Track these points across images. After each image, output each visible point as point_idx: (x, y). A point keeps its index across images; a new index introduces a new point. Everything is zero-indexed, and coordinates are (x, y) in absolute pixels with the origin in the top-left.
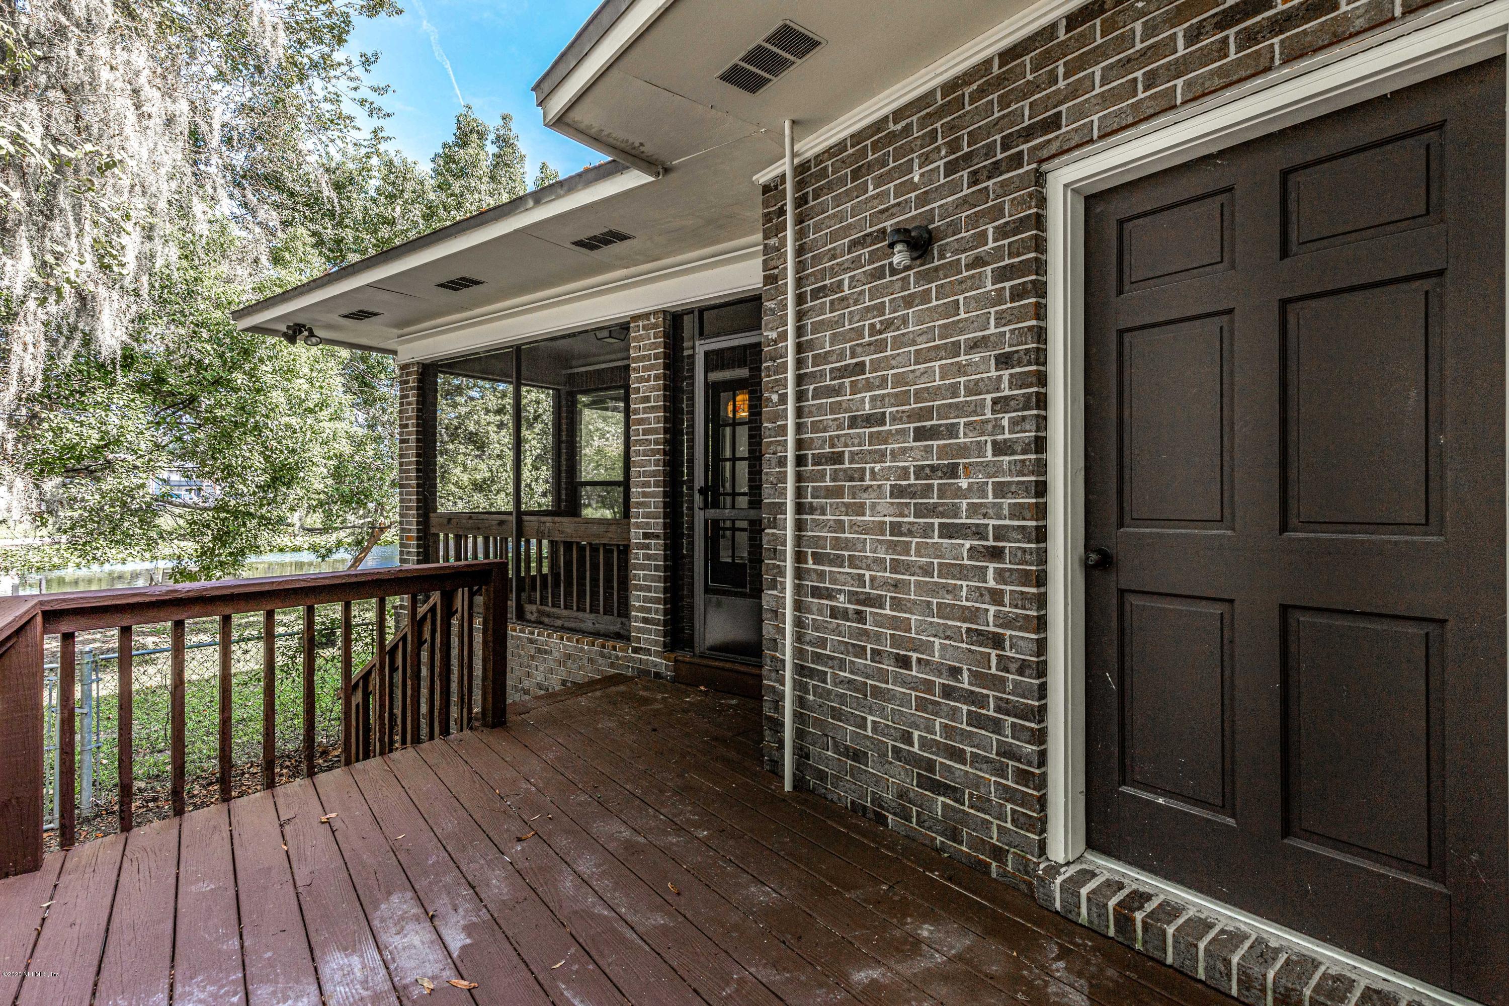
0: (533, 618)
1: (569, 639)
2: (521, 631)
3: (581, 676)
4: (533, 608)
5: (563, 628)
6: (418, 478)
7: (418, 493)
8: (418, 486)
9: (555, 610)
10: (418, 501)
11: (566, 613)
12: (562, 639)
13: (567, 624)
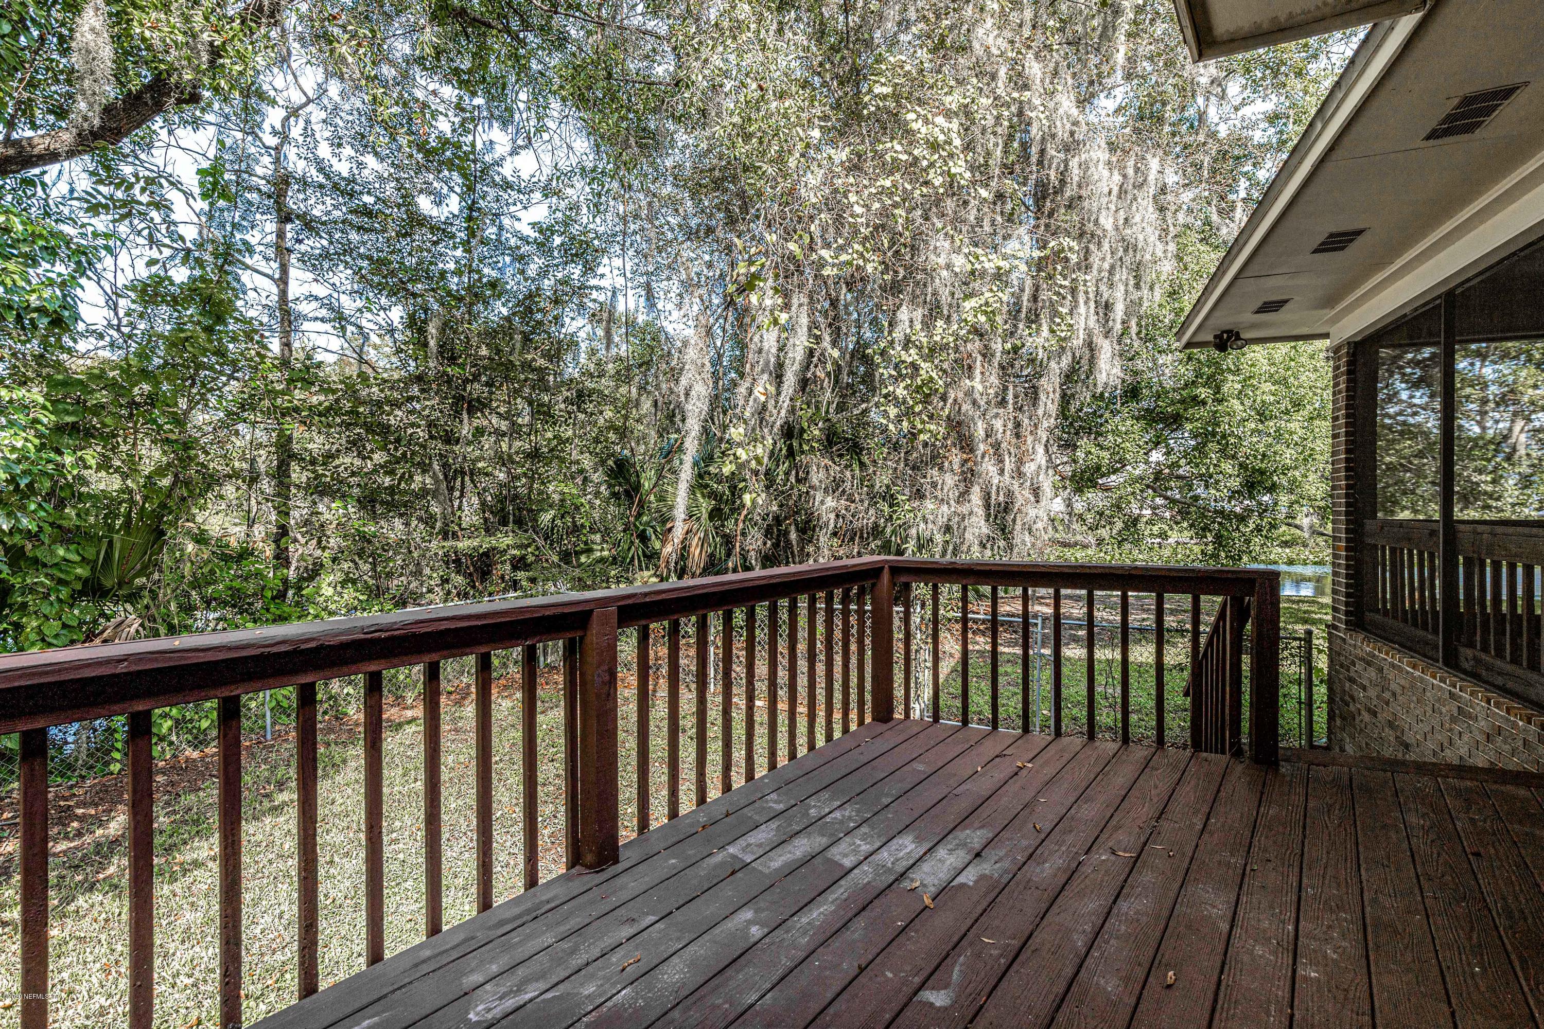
0: (1466, 666)
1: (1497, 705)
2: (1443, 680)
3: (1514, 763)
4: (1469, 652)
5: (1504, 690)
6: (1347, 478)
7: (1347, 496)
8: (1348, 487)
9: (1498, 663)
10: (1348, 505)
11: (1509, 668)
12: (1489, 702)
13: (1510, 685)
